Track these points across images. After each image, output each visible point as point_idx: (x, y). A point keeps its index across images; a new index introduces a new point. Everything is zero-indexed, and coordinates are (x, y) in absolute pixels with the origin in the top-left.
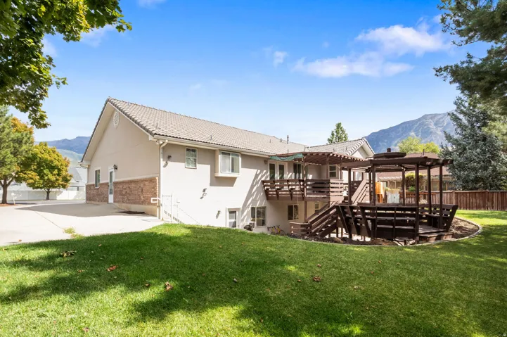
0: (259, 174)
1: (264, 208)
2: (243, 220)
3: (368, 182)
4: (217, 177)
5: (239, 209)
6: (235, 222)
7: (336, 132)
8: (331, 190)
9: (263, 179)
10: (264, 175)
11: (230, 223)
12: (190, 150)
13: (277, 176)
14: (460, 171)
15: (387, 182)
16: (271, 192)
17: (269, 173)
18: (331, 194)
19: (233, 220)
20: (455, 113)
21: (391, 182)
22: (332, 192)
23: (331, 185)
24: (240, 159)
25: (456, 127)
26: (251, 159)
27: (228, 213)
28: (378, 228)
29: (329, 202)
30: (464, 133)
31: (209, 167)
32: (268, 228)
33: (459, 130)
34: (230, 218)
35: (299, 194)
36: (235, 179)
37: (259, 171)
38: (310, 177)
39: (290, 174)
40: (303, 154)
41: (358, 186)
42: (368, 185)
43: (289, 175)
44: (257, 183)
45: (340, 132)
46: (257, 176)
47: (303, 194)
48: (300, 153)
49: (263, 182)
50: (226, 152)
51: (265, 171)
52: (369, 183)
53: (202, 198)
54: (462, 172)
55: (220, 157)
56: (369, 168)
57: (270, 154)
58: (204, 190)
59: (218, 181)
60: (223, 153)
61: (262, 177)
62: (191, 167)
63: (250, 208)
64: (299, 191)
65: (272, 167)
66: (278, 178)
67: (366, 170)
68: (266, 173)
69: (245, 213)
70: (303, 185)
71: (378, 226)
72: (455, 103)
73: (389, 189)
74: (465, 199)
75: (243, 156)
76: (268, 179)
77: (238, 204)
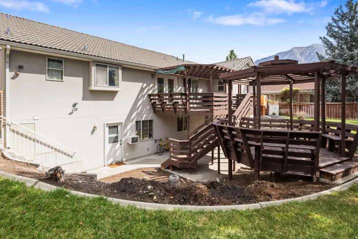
0: (146, 87)
1: (151, 121)
2: (126, 134)
3: (252, 95)
4: (91, 91)
5: (122, 123)
6: (117, 137)
7: (230, 57)
8: (215, 103)
9: (150, 92)
10: (151, 88)
11: (110, 138)
12: (51, 60)
13: (166, 90)
14: (331, 86)
15: (268, 95)
16: (157, 105)
17: (156, 87)
18: (215, 108)
19: (115, 135)
20: (326, 37)
21: (272, 95)
22: (215, 106)
23: (215, 99)
24: (120, 72)
25: (326, 49)
26: (134, 72)
27: (107, 129)
28: (264, 158)
29: (213, 116)
30: (333, 54)
31: (81, 80)
32: (155, 140)
33: (329, 52)
34: (110, 133)
35: (182, 108)
36: (115, 93)
37: (145, 85)
38: (200, 91)
39: (180, 88)
40: (185, 67)
41: (242, 100)
42: (252, 99)
43: (178, 89)
44: (143, 96)
45: (233, 57)
46: (142, 89)
47: (186, 109)
48: (182, 66)
49: (150, 96)
50: (102, 64)
51: (152, 85)
52: (254, 97)
53: (70, 114)
54: (333, 87)
55: (93, 69)
56: (254, 80)
57: (156, 68)
58: (75, 105)
59: (93, 95)
60: (97, 65)
61: (149, 90)
62: (55, 79)
63: (134, 122)
64: (181, 105)
65: (161, 81)
66: (167, 92)
67: (250, 83)
68: (154, 86)
69: (129, 127)
70: (186, 99)
71: (263, 155)
72: (327, 28)
73: (270, 101)
74: (335, 109)
75: (125, 69)
76: (156, 92)
77: (120, 118)
